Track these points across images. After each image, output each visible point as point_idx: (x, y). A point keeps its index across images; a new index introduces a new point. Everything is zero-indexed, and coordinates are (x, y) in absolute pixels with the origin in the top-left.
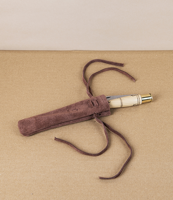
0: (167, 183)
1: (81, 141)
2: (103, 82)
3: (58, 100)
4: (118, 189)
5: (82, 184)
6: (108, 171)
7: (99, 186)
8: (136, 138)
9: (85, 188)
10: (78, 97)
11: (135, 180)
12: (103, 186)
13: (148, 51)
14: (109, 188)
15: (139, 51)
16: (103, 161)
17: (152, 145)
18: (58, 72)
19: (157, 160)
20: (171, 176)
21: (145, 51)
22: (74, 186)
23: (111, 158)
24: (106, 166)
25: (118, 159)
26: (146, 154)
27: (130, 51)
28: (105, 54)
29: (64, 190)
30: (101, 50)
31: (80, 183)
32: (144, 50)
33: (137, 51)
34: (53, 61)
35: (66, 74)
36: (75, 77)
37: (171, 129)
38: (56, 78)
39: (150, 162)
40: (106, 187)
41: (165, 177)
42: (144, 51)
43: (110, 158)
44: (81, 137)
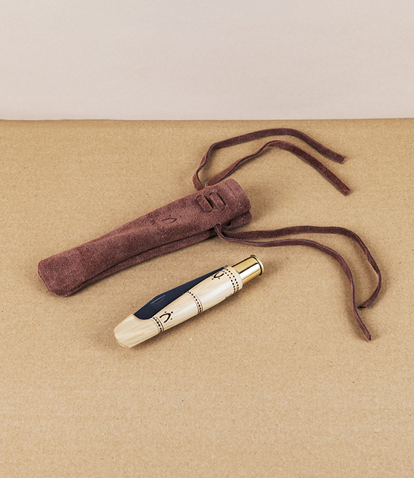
0: (265, 443)
1: (63, 342)
2: (131, 197)
3: (15, 241)
4: (143, 458)
5: (56, 446)
6: (122, 414)
7: (98, 453)
8: (201, 334)
9: (62, 456)
10: (66, 233)
11: (187, 437)
12: (108, 452)
13: (248, 121)
14: (122, 456)
15: (226, 121)
16: (113, 391)
17: (236, 351)
18: (20, 172)
19: (245, 388)
20: (277, 425)
21: (242, 121)
22: (36, 451)
23: (132, 384)
24: (119, 403)
25: (150, 386)
26: (220, 374)
27: (205, 121)
28: (141, 130)
29: (11, 461)
30: (132, 119)
31: (52, 445)
32: (239, 119)
33: (222, 121)
34: (11, 145)
35: (41, 178)
36: (63, 184)
37: (288, 312)
38: (14, 186)
39: (229, 393)
40: (114, 455)
41: (262, 429)
42: (239, 121)
43: (130, 384)
44: (65, 333)
